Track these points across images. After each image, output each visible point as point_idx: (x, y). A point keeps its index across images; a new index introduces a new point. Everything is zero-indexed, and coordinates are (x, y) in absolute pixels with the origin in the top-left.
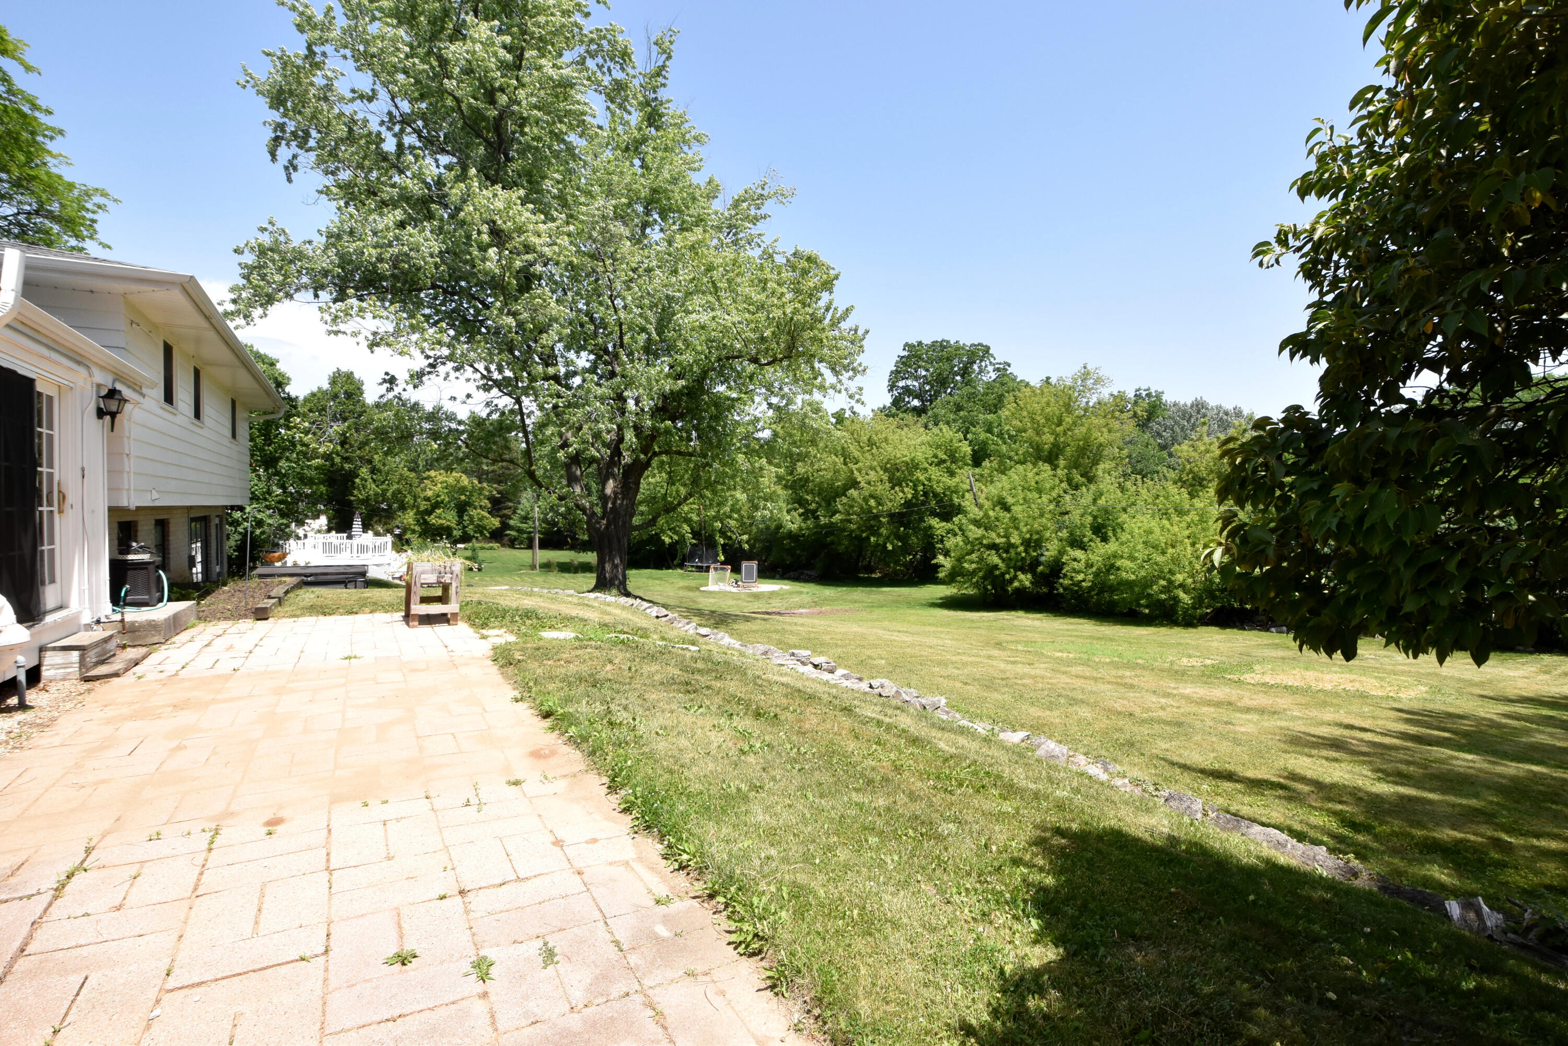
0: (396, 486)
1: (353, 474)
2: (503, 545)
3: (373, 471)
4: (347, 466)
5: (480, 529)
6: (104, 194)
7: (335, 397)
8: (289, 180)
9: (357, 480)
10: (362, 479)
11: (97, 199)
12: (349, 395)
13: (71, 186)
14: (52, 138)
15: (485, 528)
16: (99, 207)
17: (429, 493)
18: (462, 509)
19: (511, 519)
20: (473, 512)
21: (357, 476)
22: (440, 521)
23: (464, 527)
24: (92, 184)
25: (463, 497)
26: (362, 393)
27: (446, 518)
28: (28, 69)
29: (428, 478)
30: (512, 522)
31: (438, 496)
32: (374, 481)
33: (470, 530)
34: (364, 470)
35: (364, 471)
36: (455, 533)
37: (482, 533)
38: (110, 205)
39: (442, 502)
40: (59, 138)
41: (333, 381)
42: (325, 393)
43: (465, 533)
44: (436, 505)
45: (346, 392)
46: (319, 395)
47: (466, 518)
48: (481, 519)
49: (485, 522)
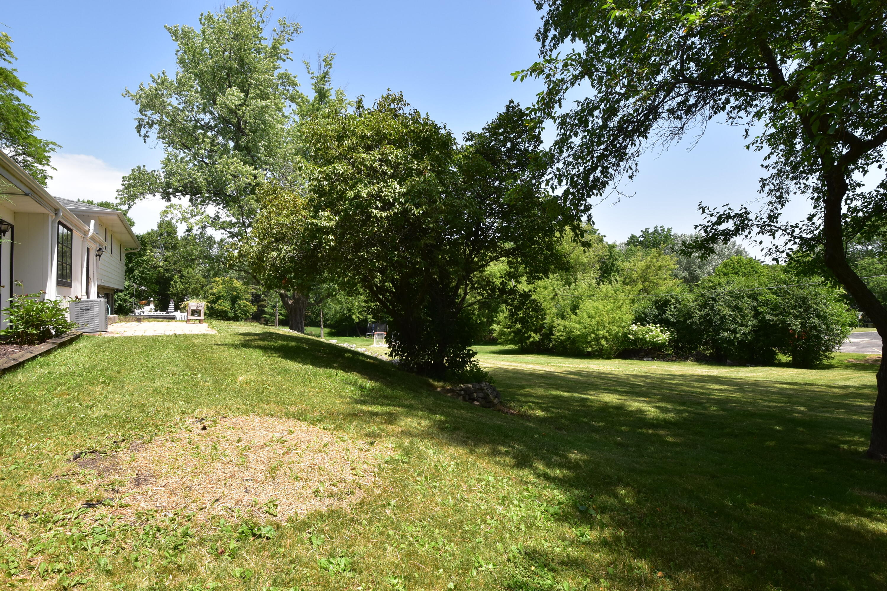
0: (193, 286)
1: (170, 279)
2: (261, 324)
3: (181, 277)
4: (166, 275)
5: (245, 313)
6: (54, 144)
7: (161, 235)
8: (145, 142)
9: (172, 282)
10: (175, 282)
11: (51, 146)
12: (169, 234)
13: (40, 141)
14: (33, 121)
15: (248, 312)
16: (52, 149)
17: (215, 291)
18: (234, 300)
19: (266, 307)
20: (240, 302)
21: (172, 280)
22: (221, 307)
23: (235, 311)
24: (49, 140)
25: (235, 293)
26: (176, 233)
27: (225, 305)
28: (27, 94)
29: (215, 281)
30: (266, 309)
31: (220, 292)
32: (182, 283)
33: (239, 313)
34: (176, 276)
35: (176, 278)
36: (230, 314)
37: (246, 315)
38: (57, 148)
39: (222, 296)
40: (37, 121)
41: (160, 226)
42: (156, 232)
43: (235, 314)
44: (219, 298)
45: (167, 232)
46: (152, 234)
47: (236, 306)
48: (245, 306)
49: (248, 308)
